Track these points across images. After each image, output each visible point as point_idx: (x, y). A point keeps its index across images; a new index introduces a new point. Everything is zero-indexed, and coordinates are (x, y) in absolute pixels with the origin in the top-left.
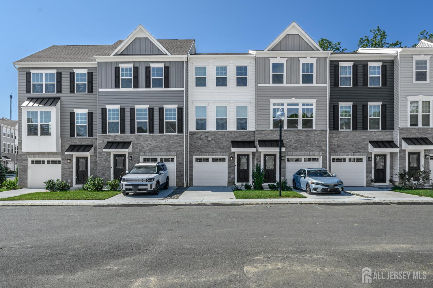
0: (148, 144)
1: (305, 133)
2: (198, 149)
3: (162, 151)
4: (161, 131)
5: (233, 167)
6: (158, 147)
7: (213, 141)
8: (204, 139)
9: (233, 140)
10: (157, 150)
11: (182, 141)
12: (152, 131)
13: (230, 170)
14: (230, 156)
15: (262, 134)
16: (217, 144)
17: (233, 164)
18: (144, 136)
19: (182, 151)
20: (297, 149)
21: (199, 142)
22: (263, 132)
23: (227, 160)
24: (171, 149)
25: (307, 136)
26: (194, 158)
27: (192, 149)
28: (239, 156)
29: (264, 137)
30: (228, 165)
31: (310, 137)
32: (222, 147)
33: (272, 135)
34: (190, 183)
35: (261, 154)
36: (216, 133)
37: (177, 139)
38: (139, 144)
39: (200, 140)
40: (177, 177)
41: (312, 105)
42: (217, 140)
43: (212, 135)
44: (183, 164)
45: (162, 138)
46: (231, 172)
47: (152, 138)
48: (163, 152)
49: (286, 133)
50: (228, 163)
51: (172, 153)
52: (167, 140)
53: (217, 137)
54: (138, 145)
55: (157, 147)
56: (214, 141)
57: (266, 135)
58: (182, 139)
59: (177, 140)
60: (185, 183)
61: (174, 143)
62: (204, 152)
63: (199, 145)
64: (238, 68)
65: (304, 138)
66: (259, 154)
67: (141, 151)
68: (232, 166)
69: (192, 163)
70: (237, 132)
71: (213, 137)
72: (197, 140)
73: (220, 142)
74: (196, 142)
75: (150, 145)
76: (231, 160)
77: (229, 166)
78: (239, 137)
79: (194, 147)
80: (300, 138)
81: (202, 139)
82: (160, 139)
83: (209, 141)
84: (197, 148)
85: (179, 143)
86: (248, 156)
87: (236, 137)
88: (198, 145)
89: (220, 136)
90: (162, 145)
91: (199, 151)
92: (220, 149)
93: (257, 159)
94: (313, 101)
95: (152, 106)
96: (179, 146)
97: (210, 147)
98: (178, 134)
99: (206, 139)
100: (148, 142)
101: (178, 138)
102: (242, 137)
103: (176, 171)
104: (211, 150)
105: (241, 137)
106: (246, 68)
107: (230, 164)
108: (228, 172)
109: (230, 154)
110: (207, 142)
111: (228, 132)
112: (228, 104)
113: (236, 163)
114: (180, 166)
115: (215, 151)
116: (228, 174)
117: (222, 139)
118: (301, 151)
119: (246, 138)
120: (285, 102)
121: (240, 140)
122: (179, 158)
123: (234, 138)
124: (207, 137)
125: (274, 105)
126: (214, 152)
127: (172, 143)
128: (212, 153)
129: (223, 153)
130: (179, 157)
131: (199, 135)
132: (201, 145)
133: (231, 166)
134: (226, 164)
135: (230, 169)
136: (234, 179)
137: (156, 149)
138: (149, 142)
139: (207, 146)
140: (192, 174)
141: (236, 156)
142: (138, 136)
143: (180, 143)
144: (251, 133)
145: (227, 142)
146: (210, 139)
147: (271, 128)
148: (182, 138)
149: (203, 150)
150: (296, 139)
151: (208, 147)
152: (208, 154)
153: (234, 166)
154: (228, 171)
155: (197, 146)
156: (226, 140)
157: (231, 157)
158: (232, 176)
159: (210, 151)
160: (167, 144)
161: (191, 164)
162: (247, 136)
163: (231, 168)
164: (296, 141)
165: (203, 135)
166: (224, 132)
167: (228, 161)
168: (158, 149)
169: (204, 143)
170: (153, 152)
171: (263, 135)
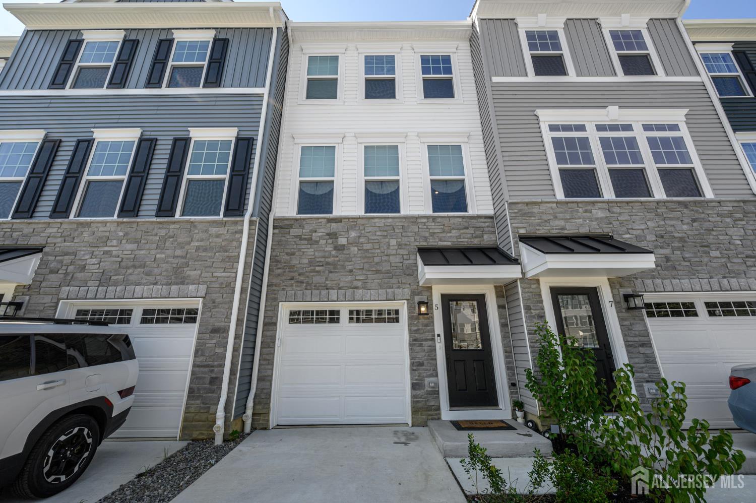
0: (105, 253)
1: (685, 211)
2: (299, 275)
3: (151, 278)
4: (165, 209)
5: (430, 343)
6: (140, 267)
7: (354, 250)
8: (323, 242)
9: (424, 244)
10: (131, 278)
11: (234, 244)
12: (131, 208)
13: (419, 355)
14: (417, 299)
15: (532, 214)
16: (366, 257)
17: (429, 331)
18: (99, 225)
19: (230, 280)
20: (674, 268)
21: (303, 252)
22: (535, 211)
23: (404, 316)
24: (188, 273)
25: (694, 221)
26: (284, 309)
27: (279, 275)
28: (447, 299)
29: (539, 225)
30: (410, 337)
31: (707, 225)
32: (385, 267)
33: (566, 220)
34: (253, 414)
35: (539, 288)
36: (364, 222)
37: (218, 236)
38: (66, 254)
39: (309, 246)
40: (191, 391)
41: (675, 127)
42: (368, 246)
43: (353, 228)
44: (226, 330)
45: (162, 232)
46: (421, 364)
47: (126, 234)
48: (156, 284)
49: (615, 210)
50: (410, 325)
51: (191, 287)
52: (179, 240)
53: (367, 234)
54: (66, 257)
55: (137, 264)
56: (356, 249)
57: (545, 217)
58: (237, 236)
59: (216, 240)
60: (220, 422)
61: (205, 250)
62: (319, 287)
63: (306, 261)
64: (425, 60)
65: (685, 227)
66: (534, 286)
67: (68, 280)
68: (426, 340)
69: (271, 328)
70: (434, 218)
71: (353, 234)
72: (299, 247)
73: (379, 251)
74: (293, 254)
75: (111, 256)
76: (420, 314)
77: (415, 340)
78: (444, 235)
79: (287, 270)
80: (672, 229)
81: (317, 242)
82: (156, 235)
83: (339, 248)
84: (296, 274)
85: (223, 249)
86: (480, 299)
87: (432, 235)
88: (301, 261)
89: (378, 233)
90: (158, 256)
91: (302, 282)
92: (381, 276)
93: (528, 308)
94: (677, 116)
95: (152, 133)
96: (223, 260)
97: (344, 267)
98: (226, 219)
99: (330, 241)
100: (106, 249)
101: (222, 231)
102: (455, 233)
103: (194, 366)
104: (345, 279)
105: (449, 235)
106: (447, 60)
107: (417, 331)
108: (412, 364)
109: (414, 293)
110: (333, 252)
111: (406, 218)
112: (403, 140)
113: (439, 327)
114: (214, 341)
115: (359, 284)
116: (412, 370)
117: (387, 240)
118: (692, 273)
119: (469, 236)
120: (588, 122)
121: (448, 244)
122: (215, 307)
123: (426, 239)
124: (333, 236)
125: (553, 128)
126: (356, 288)
127: (198, 249)
128: (349, 290)
129: (390, 291)
130: (214, 302)
131: (307, 230)
132: (311, 263)
133: (423, 336)
134: (401, 332)
135: (418, 349)
136: (436, 393)
137: (131, 274)
138: (113, 247)
139: (334, 264)
140: (269, 373)
141: (437, 301)
142: (75, 226)
143: (226, 251)
144: (483, 220)
145: (401, 252)
146: (342, 241)
147: (560, 195)
148: (236, 232)
149: (317, 279)
150: (659, 231)
151: (335, 268)
152: (333, 293)
153: (433, 340)
154: (412, 358)
155: (299, 266)
156: (400, 245)
157: (421, 303)
158: (427, 380)
159: (342, 285)
160: (179, 252)
161: (269, 333)
162: (471, 231)
163: (421, 345)
164: (662, 237)
165: (322, 230)
166: (390, 220)
167: (411, 318)
168: (138, 273)
169: (321, 254)
170: (116, 284)
171: (533, 220)
